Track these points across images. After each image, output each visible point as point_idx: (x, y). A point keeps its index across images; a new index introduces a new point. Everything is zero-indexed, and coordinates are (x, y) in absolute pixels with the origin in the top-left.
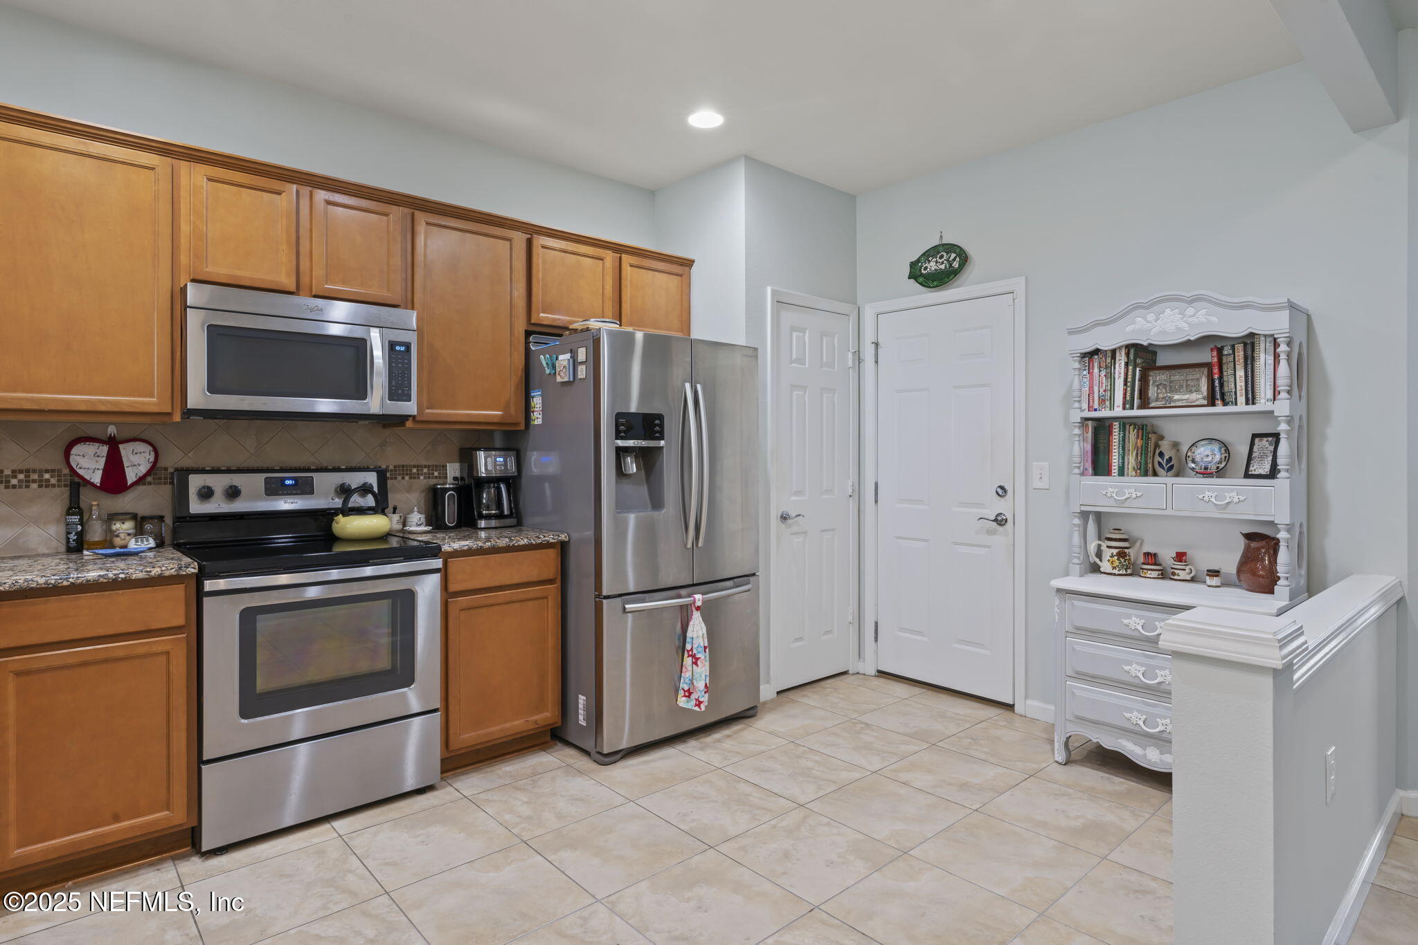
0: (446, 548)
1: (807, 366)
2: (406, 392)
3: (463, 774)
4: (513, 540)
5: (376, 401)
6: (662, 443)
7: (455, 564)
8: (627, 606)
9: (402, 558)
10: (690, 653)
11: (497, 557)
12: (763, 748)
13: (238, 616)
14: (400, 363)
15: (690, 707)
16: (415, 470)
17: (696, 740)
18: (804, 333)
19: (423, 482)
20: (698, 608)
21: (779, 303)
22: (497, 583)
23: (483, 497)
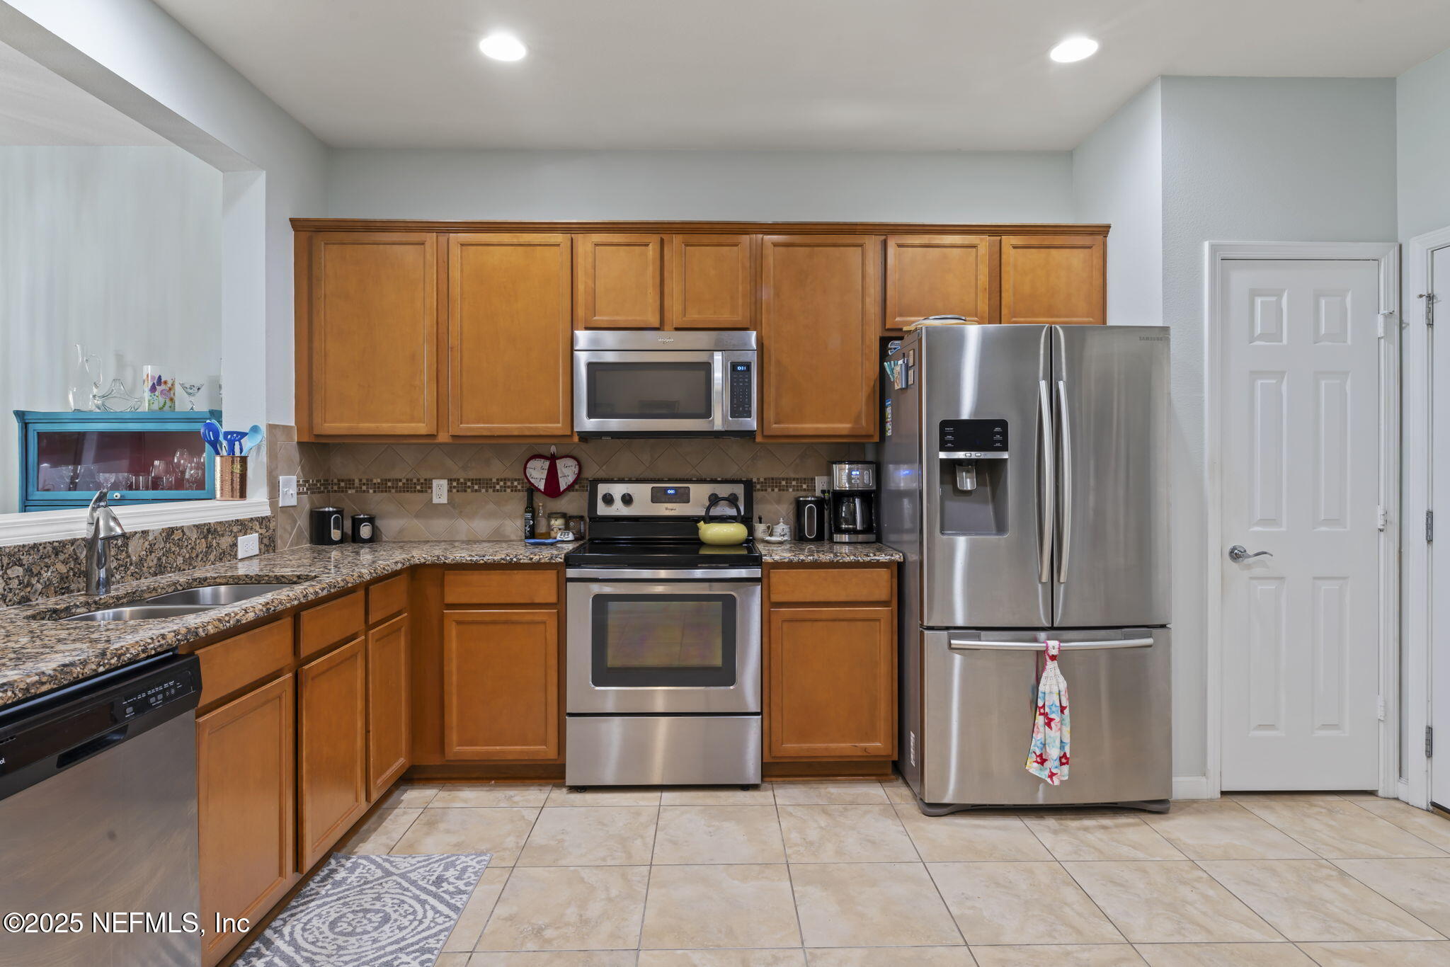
0: (767, 559)
1: (1285, 341)
2: (747, 409)
3: (784, 782)
4: (838, 556)
5: (719, 419)
6: (1005, 455)
7: (776, 576)
8: (953, 642)
9: (727, 565)
10: (1042, 711)
11: (822, 572)
12: (1140, 855)
13: (591, 600)
14: (741, 382)
15: (1044, 778)
16: (784, 483)
17: (1056, 819)
18: (1280, 296)
19: (791, 494)
20: (1053, 658)
21: (1225, 260)
22: (822, 599)
23: (842, 510)
